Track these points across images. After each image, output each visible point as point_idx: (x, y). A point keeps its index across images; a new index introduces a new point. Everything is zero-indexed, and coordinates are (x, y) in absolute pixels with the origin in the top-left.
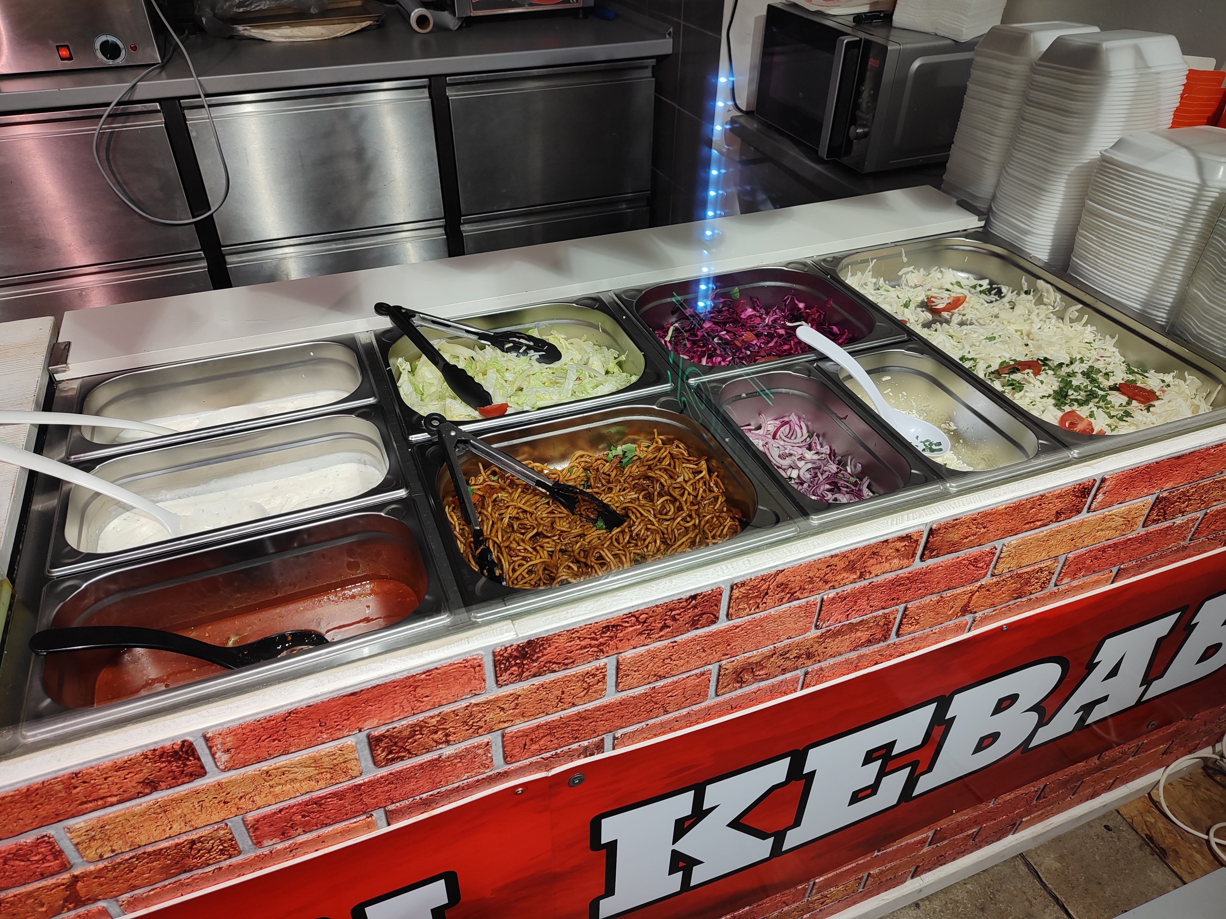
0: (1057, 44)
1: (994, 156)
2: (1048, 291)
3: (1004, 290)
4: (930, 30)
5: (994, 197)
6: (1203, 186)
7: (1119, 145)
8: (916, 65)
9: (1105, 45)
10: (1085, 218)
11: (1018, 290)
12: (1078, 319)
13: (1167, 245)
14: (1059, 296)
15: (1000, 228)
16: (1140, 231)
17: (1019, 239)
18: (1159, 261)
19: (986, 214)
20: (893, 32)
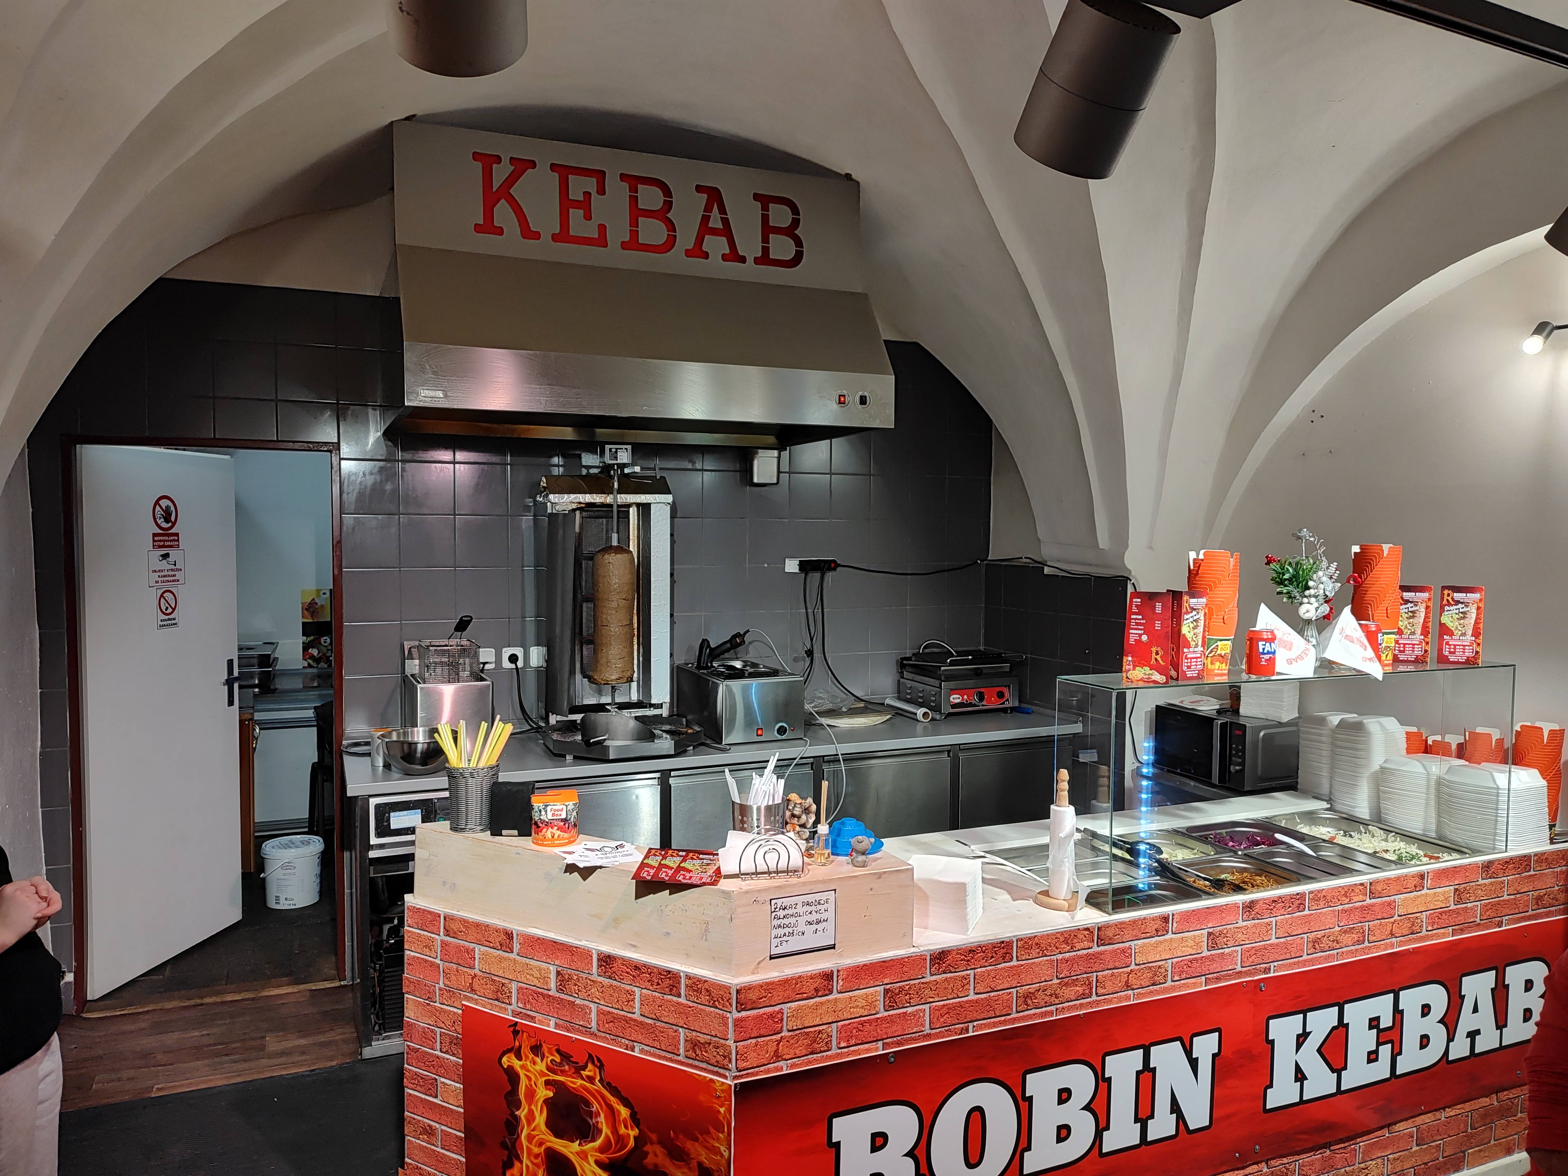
0: (1342, 721)
1: (1325, 773)
2: (1376, 830)
3: (1353, 834)
4: (1263, 717)
5: (1331, 793)
6: (1428, 774)
7: (1385, 761)
8: (1262, 734)
9: (1365, 721)
10: (1382, 795)
11: (1360, 832)
12: (1395, 840)
13: (1423, 801)
14: (1382, 832)
15: (1338, 807)
16: (1409, 797)
17: (1351, 811)
18: (1423, 809)
19: (1329, 801)
20: (1240, 718)
